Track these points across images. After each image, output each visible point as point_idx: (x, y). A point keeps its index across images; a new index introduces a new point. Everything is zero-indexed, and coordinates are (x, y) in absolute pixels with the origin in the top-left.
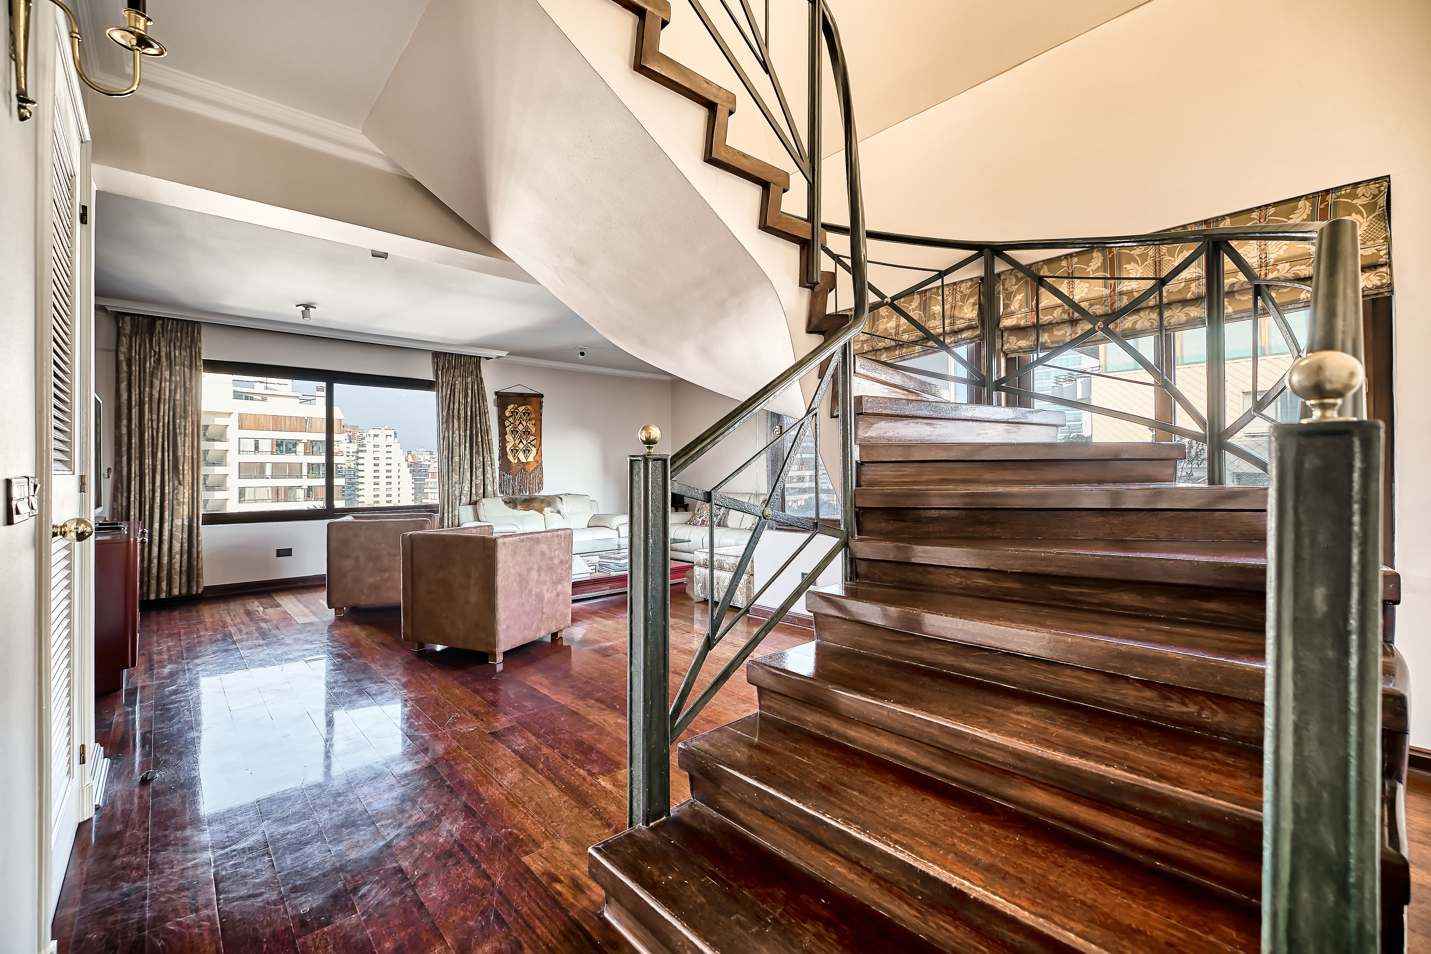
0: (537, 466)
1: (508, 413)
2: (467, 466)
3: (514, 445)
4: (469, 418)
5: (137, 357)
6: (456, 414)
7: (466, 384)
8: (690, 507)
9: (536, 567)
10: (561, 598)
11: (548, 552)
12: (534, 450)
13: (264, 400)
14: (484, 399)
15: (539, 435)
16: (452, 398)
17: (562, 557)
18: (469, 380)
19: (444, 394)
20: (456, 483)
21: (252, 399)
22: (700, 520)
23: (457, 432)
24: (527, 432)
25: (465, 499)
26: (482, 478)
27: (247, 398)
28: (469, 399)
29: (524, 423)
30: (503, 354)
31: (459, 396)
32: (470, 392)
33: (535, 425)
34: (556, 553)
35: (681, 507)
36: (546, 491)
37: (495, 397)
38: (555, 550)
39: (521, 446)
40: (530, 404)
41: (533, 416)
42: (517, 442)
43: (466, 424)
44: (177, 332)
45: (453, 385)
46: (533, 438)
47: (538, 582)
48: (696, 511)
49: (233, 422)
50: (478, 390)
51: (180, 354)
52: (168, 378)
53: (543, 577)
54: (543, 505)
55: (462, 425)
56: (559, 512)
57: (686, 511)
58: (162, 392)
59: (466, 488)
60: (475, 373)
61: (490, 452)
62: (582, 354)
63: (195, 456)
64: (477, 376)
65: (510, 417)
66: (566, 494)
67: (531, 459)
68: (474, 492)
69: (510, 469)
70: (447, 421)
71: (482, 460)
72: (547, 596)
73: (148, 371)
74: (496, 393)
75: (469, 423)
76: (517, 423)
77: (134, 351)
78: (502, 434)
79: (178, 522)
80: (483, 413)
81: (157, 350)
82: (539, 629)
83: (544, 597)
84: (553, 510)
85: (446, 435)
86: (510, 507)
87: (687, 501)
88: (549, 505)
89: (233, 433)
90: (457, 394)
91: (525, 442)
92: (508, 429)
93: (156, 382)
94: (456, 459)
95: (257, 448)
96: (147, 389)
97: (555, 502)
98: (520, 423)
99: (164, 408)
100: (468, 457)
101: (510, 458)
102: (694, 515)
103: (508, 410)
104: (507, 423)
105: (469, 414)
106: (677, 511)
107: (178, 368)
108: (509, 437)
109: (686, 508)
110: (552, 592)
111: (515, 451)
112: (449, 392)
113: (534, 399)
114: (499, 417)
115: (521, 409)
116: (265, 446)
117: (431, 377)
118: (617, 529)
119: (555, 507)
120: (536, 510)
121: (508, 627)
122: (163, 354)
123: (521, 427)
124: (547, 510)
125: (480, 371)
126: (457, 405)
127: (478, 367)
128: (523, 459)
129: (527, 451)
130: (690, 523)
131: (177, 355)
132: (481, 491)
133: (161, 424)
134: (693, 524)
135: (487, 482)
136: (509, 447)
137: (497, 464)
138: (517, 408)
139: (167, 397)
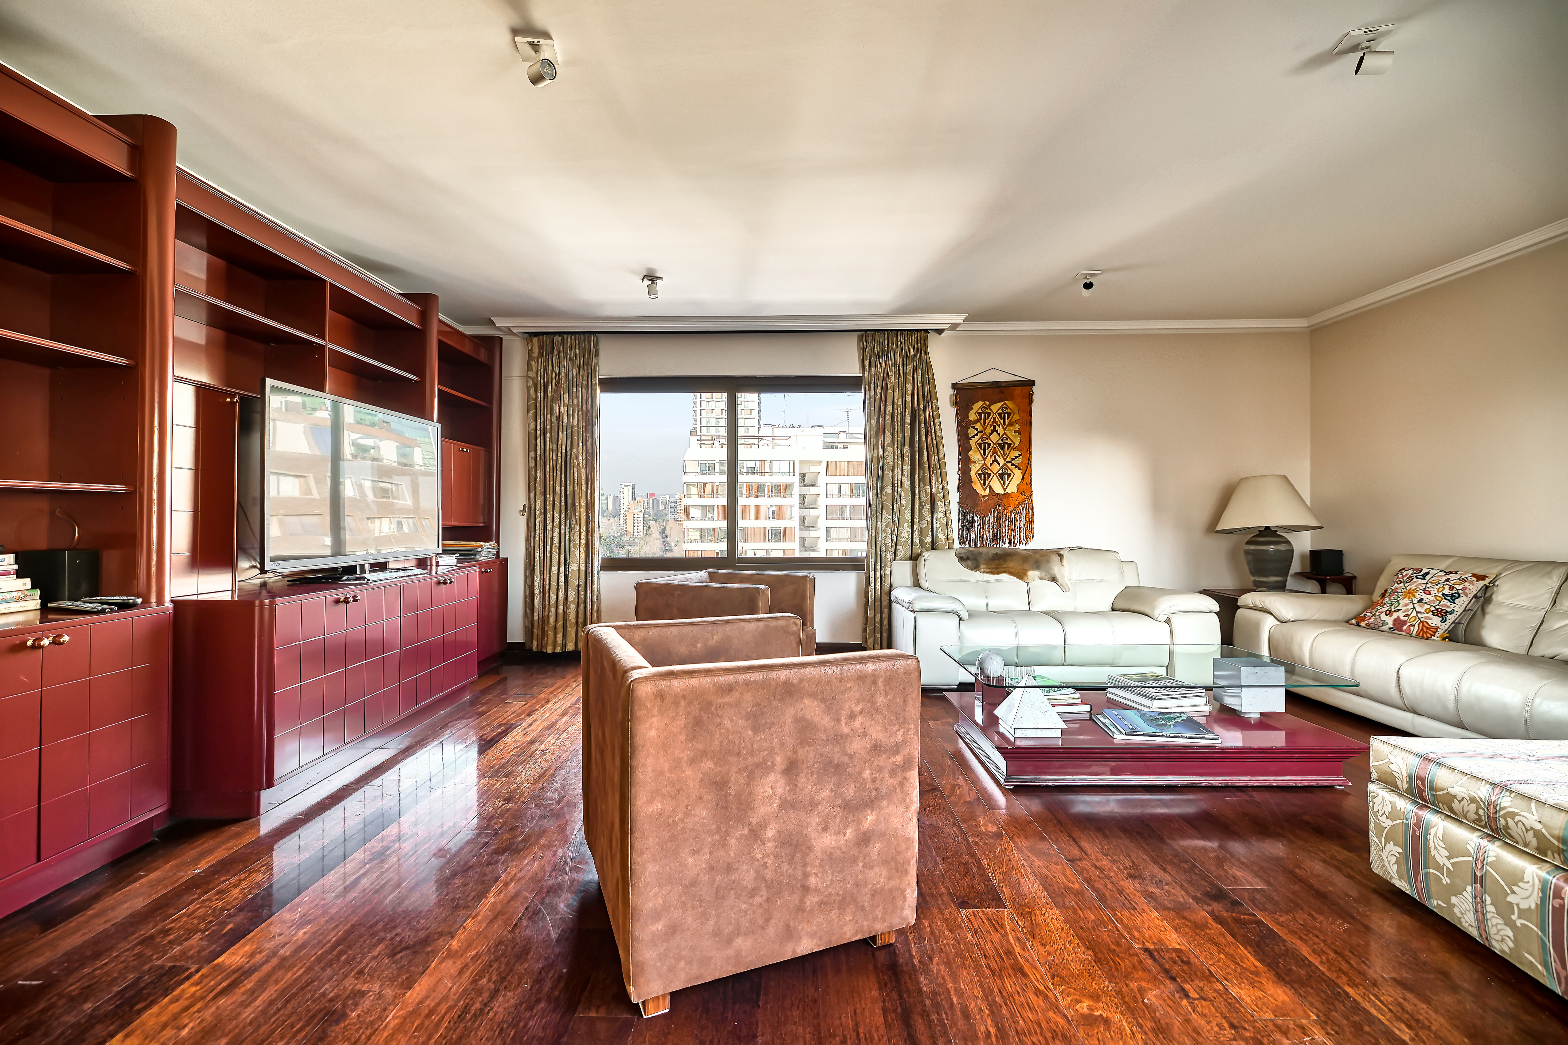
0: (1024, 501)
1: (972, 416)
2: (905, 501)
3: (984, 467)
4: (908, 426)
5: (542, 381)
6: (888, 422)
7: (905, 374)
8: (1359, 584)
9: (780, 761)
10: (876, 848)
11: (825, 721)
12: (1018, 475)
13: (845, 448)
14: (933, 395)
15: (1026, 448)
16: (883, 399)
17: (877, 733)
18: (909, 368)
19: (872, 393)
20: (887, 526)
21: (837, 448)
22: (1390, 621)
23: (890, 449)
24: (1005, 444)
25: (902, 551)
26: (929, 518)
27: (833, 447)
28: (909, 398)
29: (1001, 430)
30: (959, 319)
31: (894, 394)
32: (909, 386)
33: (1019, 432)
34: (857, 723)
35: (1334, 581)
36: (1039, 542)
37: (952, 392)
38: (852, 717)
39: (996, 467)
40: (1011, 399)
41: (1017, 417)
42: (989, 461)
43: (903, 437)
44: (575, 348)
45: (885, 378)
46: (1017, 453)
47: (788, 805)
48: (1376, 597)
49: (822, 469)
50: (922, 382)
51: (578, 373)
52: (566, 402)
53: (807, 786)
54: (1026, 566)
55: (898, 438)
56: (1054, 579)
57: (1350, 591)
58: (561, 419)
59: (905, 535)
60: (918, 357)
61: (943, 477)
62: (1088, 286)
63: (589, 491)
64: (921, 362)
65: (976, 422)
66: (1071, 549)
67: (1012, 488)
68: (916, 540)
69: (976, 505)
70: (877, 433)
71: (928, 491)
72: (824, 842)
73: (549, 395)
74: (954, 386)
75: (907, 435)
76: (989, 430)
77: (539, 375)
78: (964, 450)
79: (574, 567)
80: (931, 418)
81: (557, 371)
82: (789, 933)
83: (810, 848)
84: (1044, 574)
85: (875, 455)
86: (966, 567)
87: (1349, 568)
88: (1037, 566)
89: (823, 479)
90: (890, 391)
91: (1001, 461)
92: (973, 442)
93: (556, 407)
94: (889, 490)
95: (839, 492)
96: (549, 416)
97: (1048, 561)
98: (994, 430)
99: (563, 435)
100: (908, 485)
101: (978, 487)
102: (1372, 605)
103: (973, 411)
104: (971, 432)
105: (908, 420)
106: (1324, 591)
107: (575, 389)
108: (975, 455)
109: (1349, 586)
110: (840, 832)
111: (985, 475)
112: (879, 390)
113: (1018, 390)
114: (959, 423)
115: (995, 407)
116: (846, 489)
117: (854, 370)
118: (1168, 621)
119: (1048, 570)
120: (1011, 573)
121: (673, 930)
122: (562, 374)
123: (994, 437)
124: (1032, 574)
125: (926, 353)
126: (889, 409)
127: (924, 348)
128: (998, 489)
129: (1005, 476)
130: (1357, 622)
131: (575, 374)
132: (929, 539)
133: (559, 454)
134: (1368, 627)
135: (937, 525)
136: (975, 469)
137: (954, 497)
138: (989, 407)
139: (565, 423)
